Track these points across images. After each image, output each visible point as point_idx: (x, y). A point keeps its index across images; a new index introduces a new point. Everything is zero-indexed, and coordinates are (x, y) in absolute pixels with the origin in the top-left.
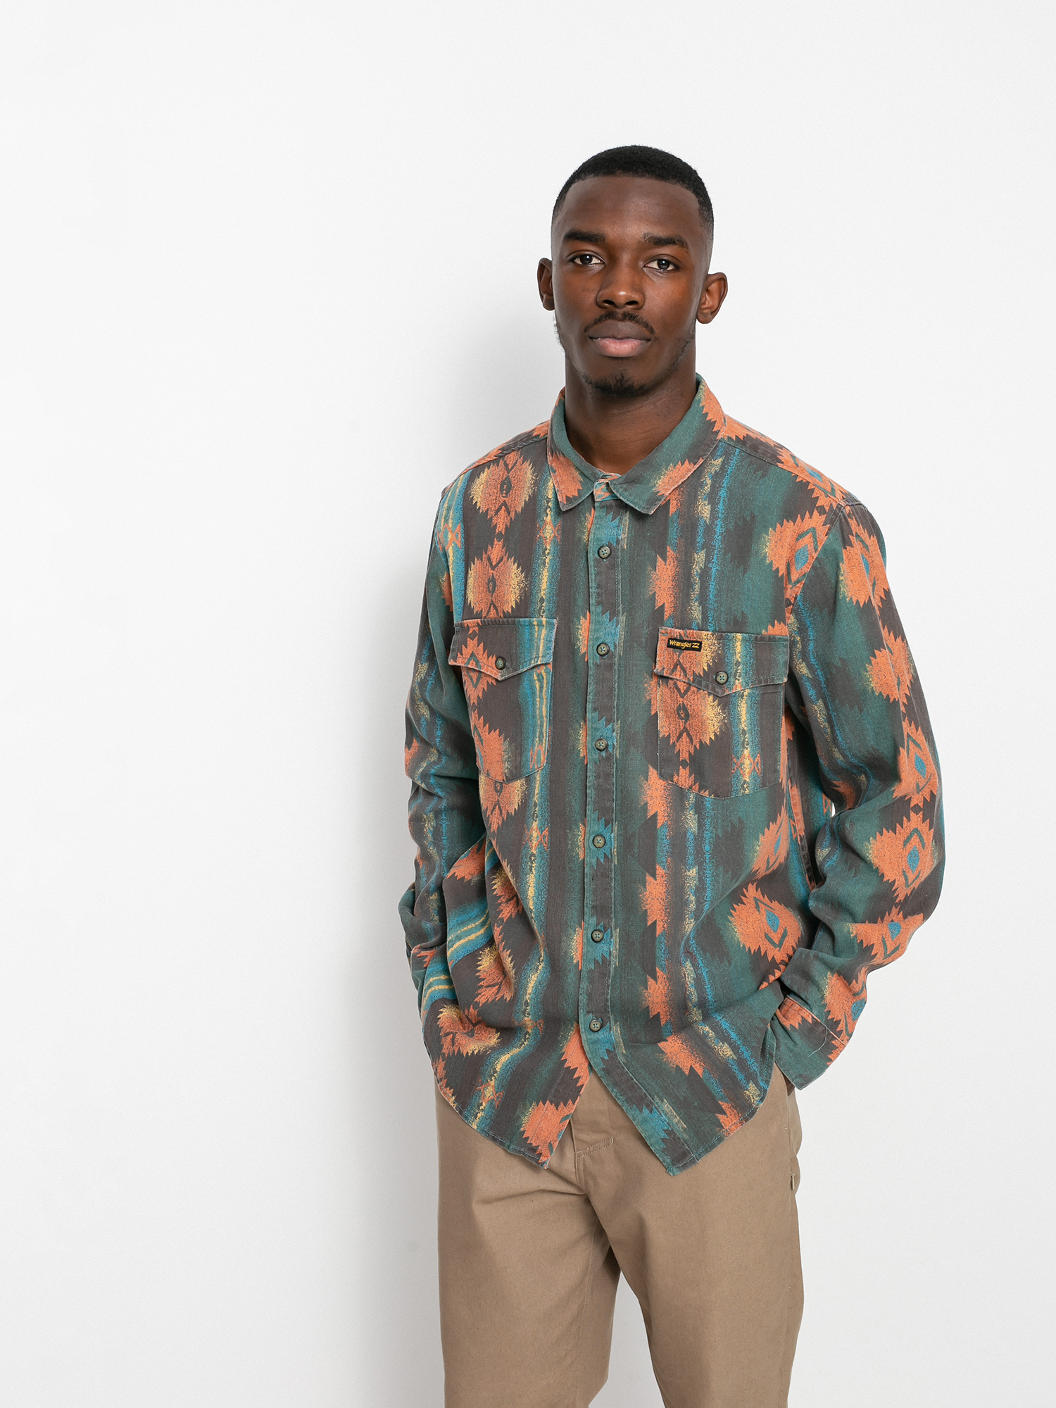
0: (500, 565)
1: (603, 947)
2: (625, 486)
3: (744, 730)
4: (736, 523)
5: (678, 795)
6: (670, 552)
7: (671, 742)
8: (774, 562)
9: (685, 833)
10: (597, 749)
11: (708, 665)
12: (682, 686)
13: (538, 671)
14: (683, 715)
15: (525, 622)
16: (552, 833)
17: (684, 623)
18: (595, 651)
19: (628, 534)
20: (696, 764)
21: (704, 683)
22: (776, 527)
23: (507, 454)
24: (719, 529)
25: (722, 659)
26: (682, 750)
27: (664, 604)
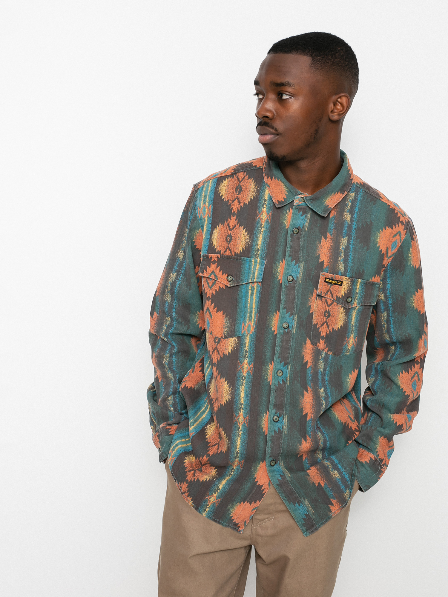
0: (234, 229)
1: (278, 425)
2: (311, 201)
3: (353, 325)
4: (362, 224)
5: (317, 353)
6: (329, 235)
7: (318, 327)
8: (380, 246)
9: (318, 371)
10: (283, 327)
11: (345, 293)
12: (329, 302)
13: (253, 285)
14: (326, 315)
15: (247, 259)
16: (255, 367)
17: (334, 271)
18: (286, 279)
19: (309, 223)
20: (328, 339)
21: (340, 301)
22: (383, 229)
23: (237, 173)
24: (354, 227)
25: (351, 291)
26: (323, 331)
27: (324, 260)
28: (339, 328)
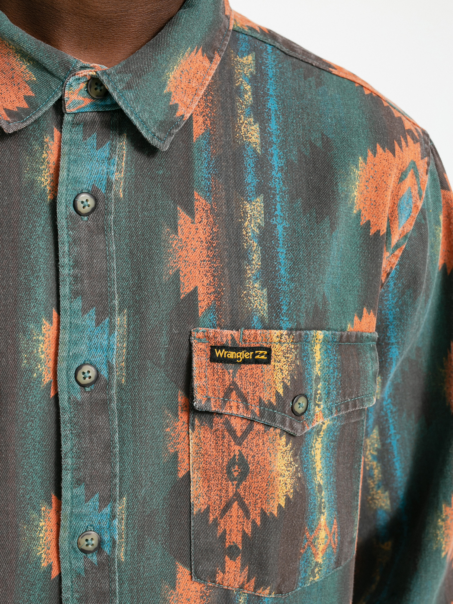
3: (319, 485)
4: (299, 151)
6: (199, 201)
7: (211, 518)
8: (363, 212)
10: (82, 550)
11: (285, 387)
12: (238, 425)
14: (236, 474)
17: (238, 317)
18: (73, 379)
19: (126, 171)
20: (253, 549)
21: (278, 416)
22: (367, 155)
24: (276, 162)
25: (301, 374)
26: (231, 531)
27: (196, 288)
28: (283, 505)
